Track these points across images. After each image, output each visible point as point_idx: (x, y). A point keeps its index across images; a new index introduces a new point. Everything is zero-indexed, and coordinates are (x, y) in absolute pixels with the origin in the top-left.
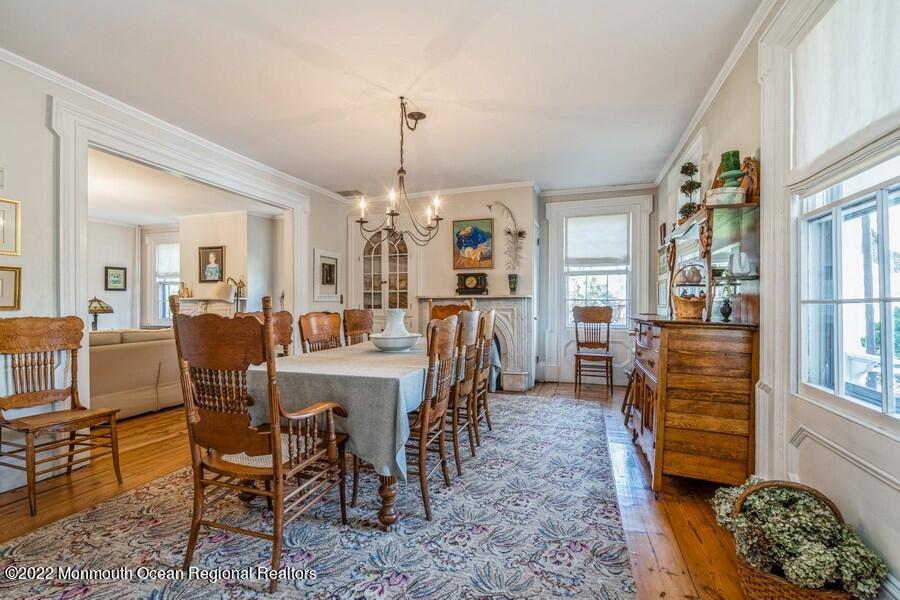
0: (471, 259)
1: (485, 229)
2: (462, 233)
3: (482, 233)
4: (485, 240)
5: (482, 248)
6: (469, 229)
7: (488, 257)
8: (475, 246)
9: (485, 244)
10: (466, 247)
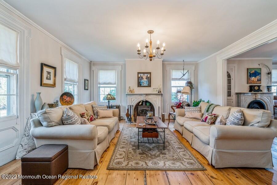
0: (254, 81)
1: (259, 72)
2: (251, 72)
3: (258, 73)
4: (258, 75)
5: (258, 77)
6: (253, 71)
7: (260, 80)
8: (255, 77)
9: (259, 76)
10: (252, 77)
